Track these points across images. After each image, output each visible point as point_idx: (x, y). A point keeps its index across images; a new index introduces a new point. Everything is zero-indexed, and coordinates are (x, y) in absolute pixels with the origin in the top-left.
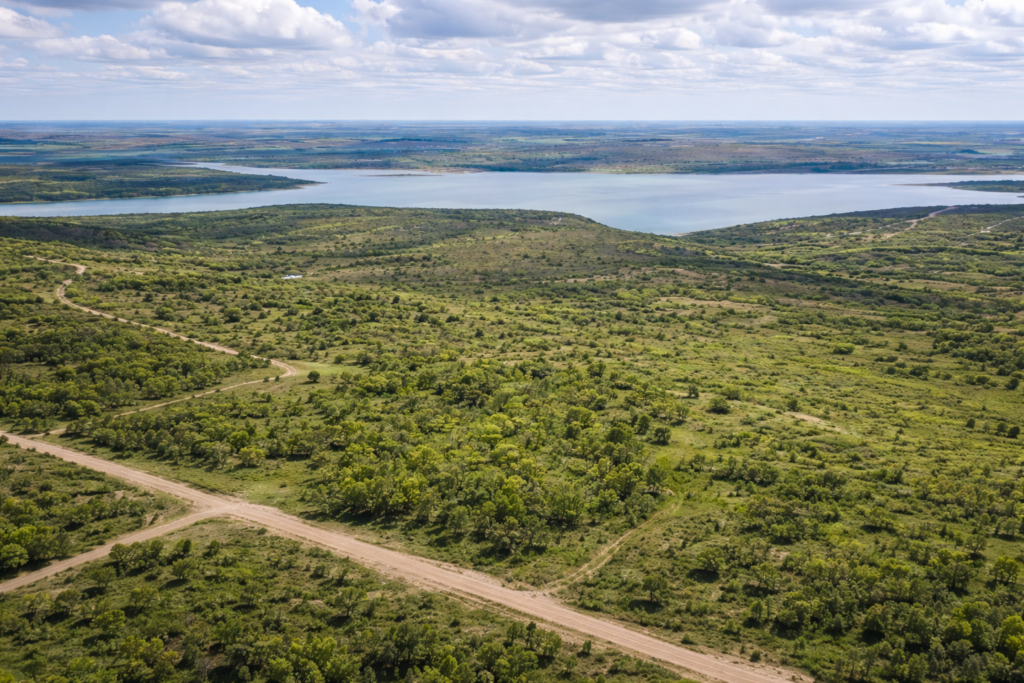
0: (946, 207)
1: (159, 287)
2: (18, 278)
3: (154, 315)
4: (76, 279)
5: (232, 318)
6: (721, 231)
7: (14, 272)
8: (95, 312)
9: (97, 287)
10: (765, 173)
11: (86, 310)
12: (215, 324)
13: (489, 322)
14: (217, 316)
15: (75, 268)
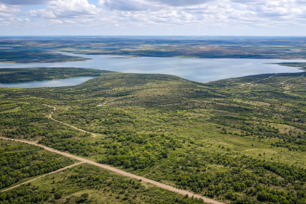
0: (275, 74)
1: (71, 114)
2: (42, 111)
3: (71, 122)
4: (54, 111)
5: (88, 123)
6: (216, 82)
7: (41, 110)
8: (58, 121)
9: (58, 114)
10: (226, 58)
11: (56, 121)
12: (84, 124)
13: (145, 122)
14: (85, 122)
15: (54, 108)
